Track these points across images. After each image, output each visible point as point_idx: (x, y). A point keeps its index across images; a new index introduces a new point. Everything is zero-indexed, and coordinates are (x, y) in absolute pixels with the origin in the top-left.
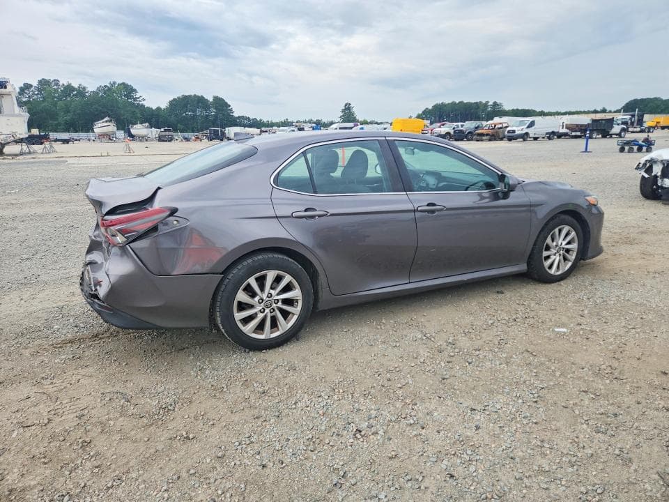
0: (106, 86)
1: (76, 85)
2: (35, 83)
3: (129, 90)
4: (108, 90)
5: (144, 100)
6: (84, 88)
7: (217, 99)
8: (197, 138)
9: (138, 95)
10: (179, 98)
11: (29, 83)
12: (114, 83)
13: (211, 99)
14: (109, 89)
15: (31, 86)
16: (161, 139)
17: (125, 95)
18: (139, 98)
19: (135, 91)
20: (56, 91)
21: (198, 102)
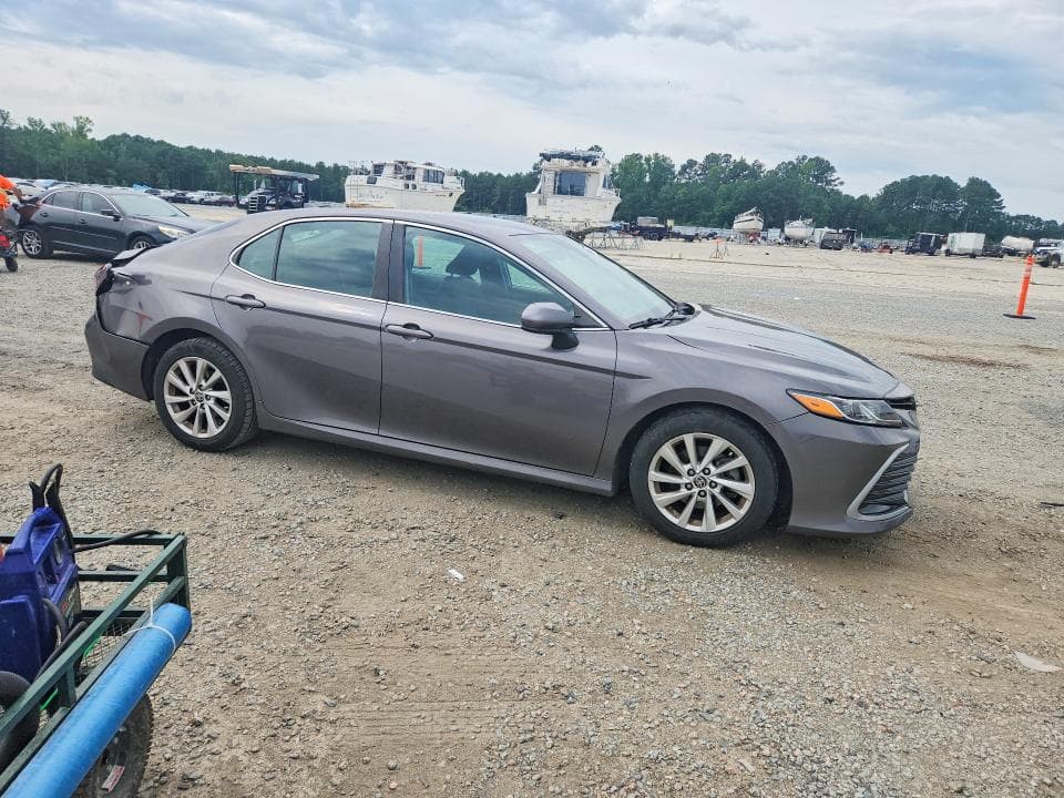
0: (790, 163)
1: (750, 162)
2: (701, 160)
3: (822, 168)
4: (791, 169)
5: (842, 183)
6: (760, 166)
7: (974, 182)
8: (887, 247)
9: (835, 176)
10: (903, 181)
11: (694, 159)
12: (804, 158)
13: (963, 183)
14: (794, 167)
15: (696, 163)
16: (825, 245)
17: (814, 176)
18: (834, 181)
19: (832, 169)
20: (723, 170)
21: (936, 189)
